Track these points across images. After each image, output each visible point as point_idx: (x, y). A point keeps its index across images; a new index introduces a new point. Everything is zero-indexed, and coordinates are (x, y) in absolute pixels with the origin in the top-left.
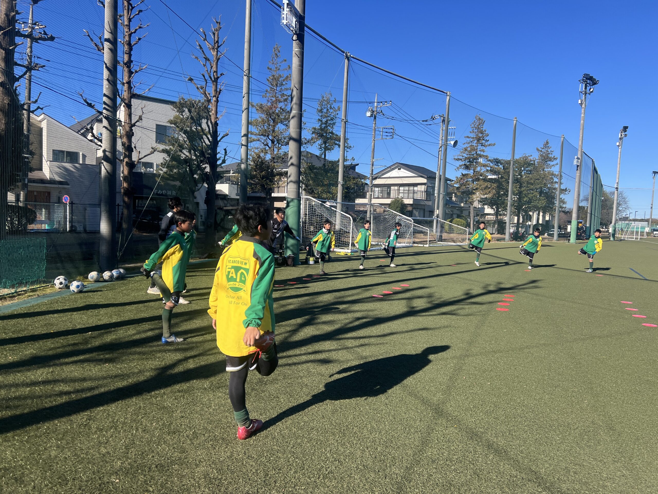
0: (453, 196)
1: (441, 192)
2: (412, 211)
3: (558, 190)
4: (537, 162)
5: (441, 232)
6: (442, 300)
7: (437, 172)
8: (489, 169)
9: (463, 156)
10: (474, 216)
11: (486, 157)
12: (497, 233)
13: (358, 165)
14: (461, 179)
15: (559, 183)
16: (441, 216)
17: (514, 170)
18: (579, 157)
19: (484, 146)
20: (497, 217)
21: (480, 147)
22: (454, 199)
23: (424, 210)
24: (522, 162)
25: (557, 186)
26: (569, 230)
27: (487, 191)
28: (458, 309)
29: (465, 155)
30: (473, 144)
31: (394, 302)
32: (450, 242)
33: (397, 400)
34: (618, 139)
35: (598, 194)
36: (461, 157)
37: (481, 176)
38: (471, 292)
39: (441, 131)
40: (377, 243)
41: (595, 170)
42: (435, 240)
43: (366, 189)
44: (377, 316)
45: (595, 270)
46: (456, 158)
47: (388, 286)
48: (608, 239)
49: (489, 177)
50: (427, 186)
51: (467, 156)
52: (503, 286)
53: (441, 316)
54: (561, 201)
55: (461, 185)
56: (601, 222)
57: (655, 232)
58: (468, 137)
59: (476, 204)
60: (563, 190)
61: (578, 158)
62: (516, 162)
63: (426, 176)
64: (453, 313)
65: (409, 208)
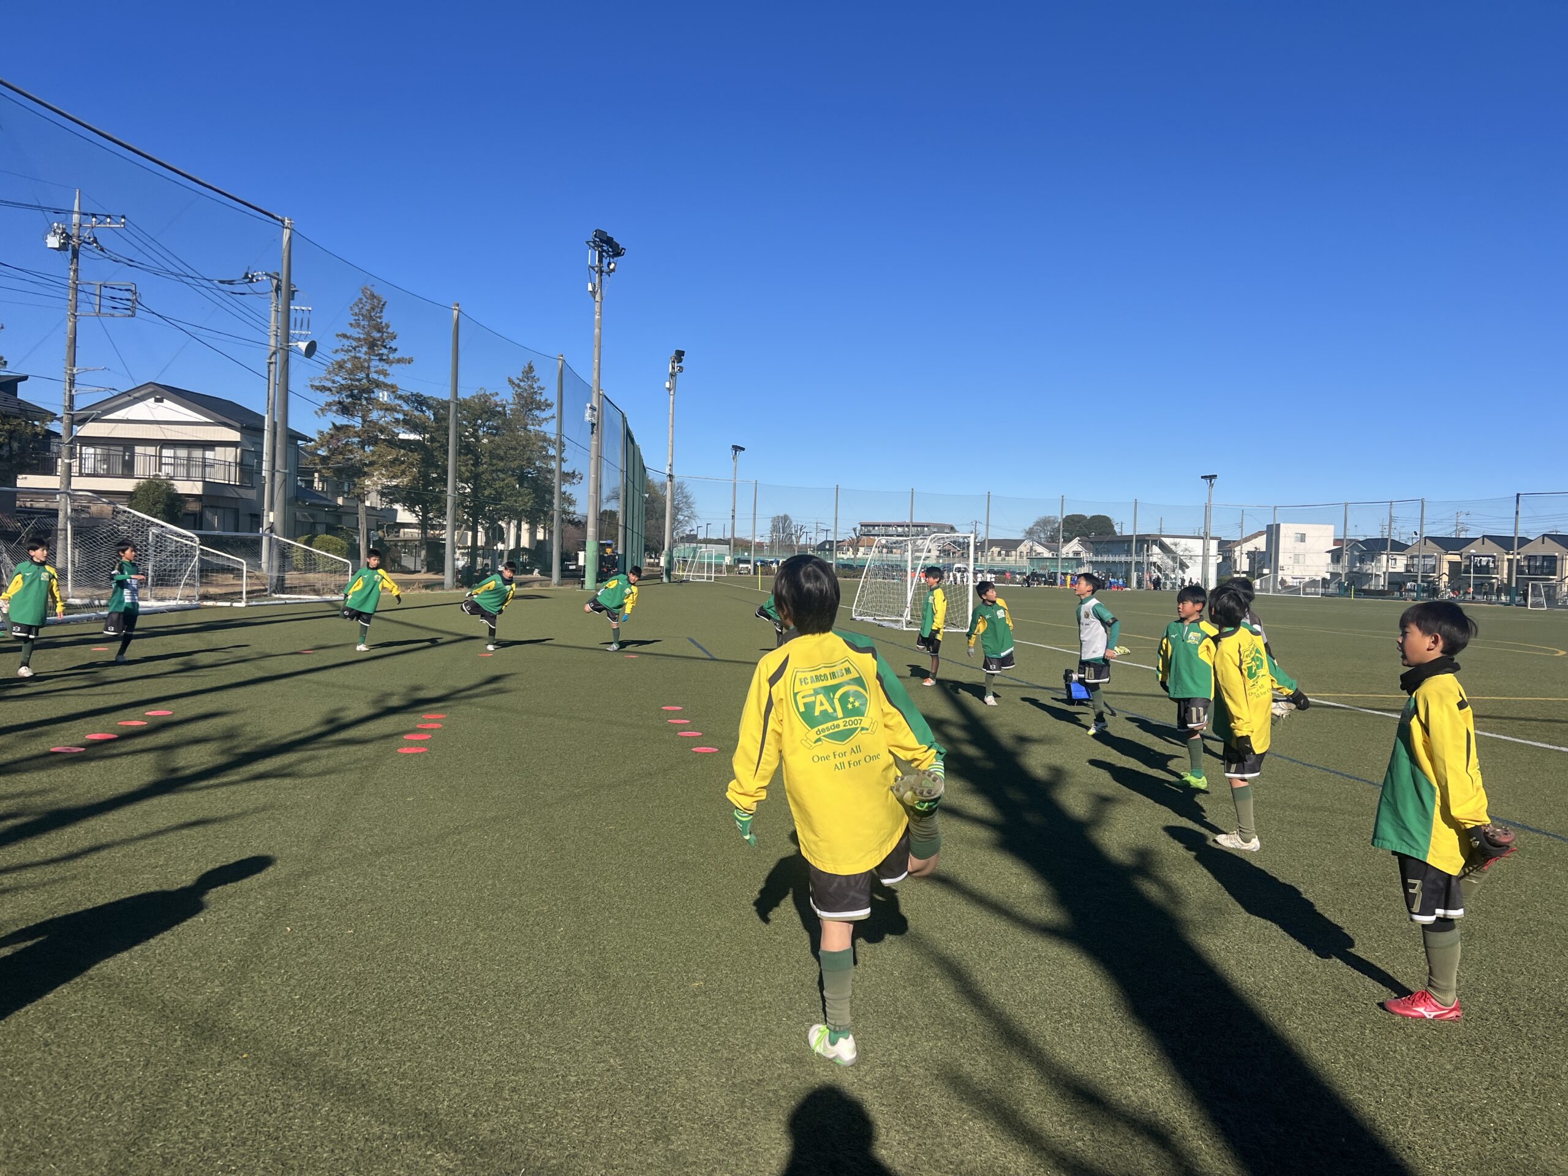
0: (316, 480)
1: (277, 468)
2: (201, 514)
3: (557, 473)
4: (511, 410)
5: (282, 568)
6: (263, 741)
7: (266, 416)
8: (401, 417)
9: (334, 382)
10: (369, 530)
11: (392, 388)
12: (425, 569)
13: (25, 378)
14: (332, 436)
15: (557, 458)
16: (278, 527)
17: (458, 424)
18: (595, 405)
19: (387, 361)
20: (424, 532)
21: (375, 363)
22: (317, 485)
23: (236, 511)
24: (477, 407)
25: (554, 465)
26: (581, 562)
27: (397, 470)
28: (301, 761)
29: (337, 378)
30: (358, 355)
31: (117, 761)
32: (305, 593)
33: (84, 1026)
34: (668, 376)
35: (637, 486)
36: (329, 384)
37: (382, 432)
38: (342, 714)
39: (273, 314)
40: (86, 601)
41: (629, 436)
42: (266, 590)
43: (54, 449)
44: (54, 807)
45: (623, 645)
46: (317, 383)
47: (105, 719)
48: (659, 581)
49: (402, 436)
50: (243, 451)
51: (343, 382)
52: (422, 695)
53: (252, 784)
54: (564, 499)
55: (333, 452)
56: (645, 546)
57: (741, 566)
58: (345, 336)
59: (373, 500)
60: (568, 474)
61: (593, 408)
62: (462, 405)
63: (238, 425)
64: (286, 771)
65: (193, 507)
